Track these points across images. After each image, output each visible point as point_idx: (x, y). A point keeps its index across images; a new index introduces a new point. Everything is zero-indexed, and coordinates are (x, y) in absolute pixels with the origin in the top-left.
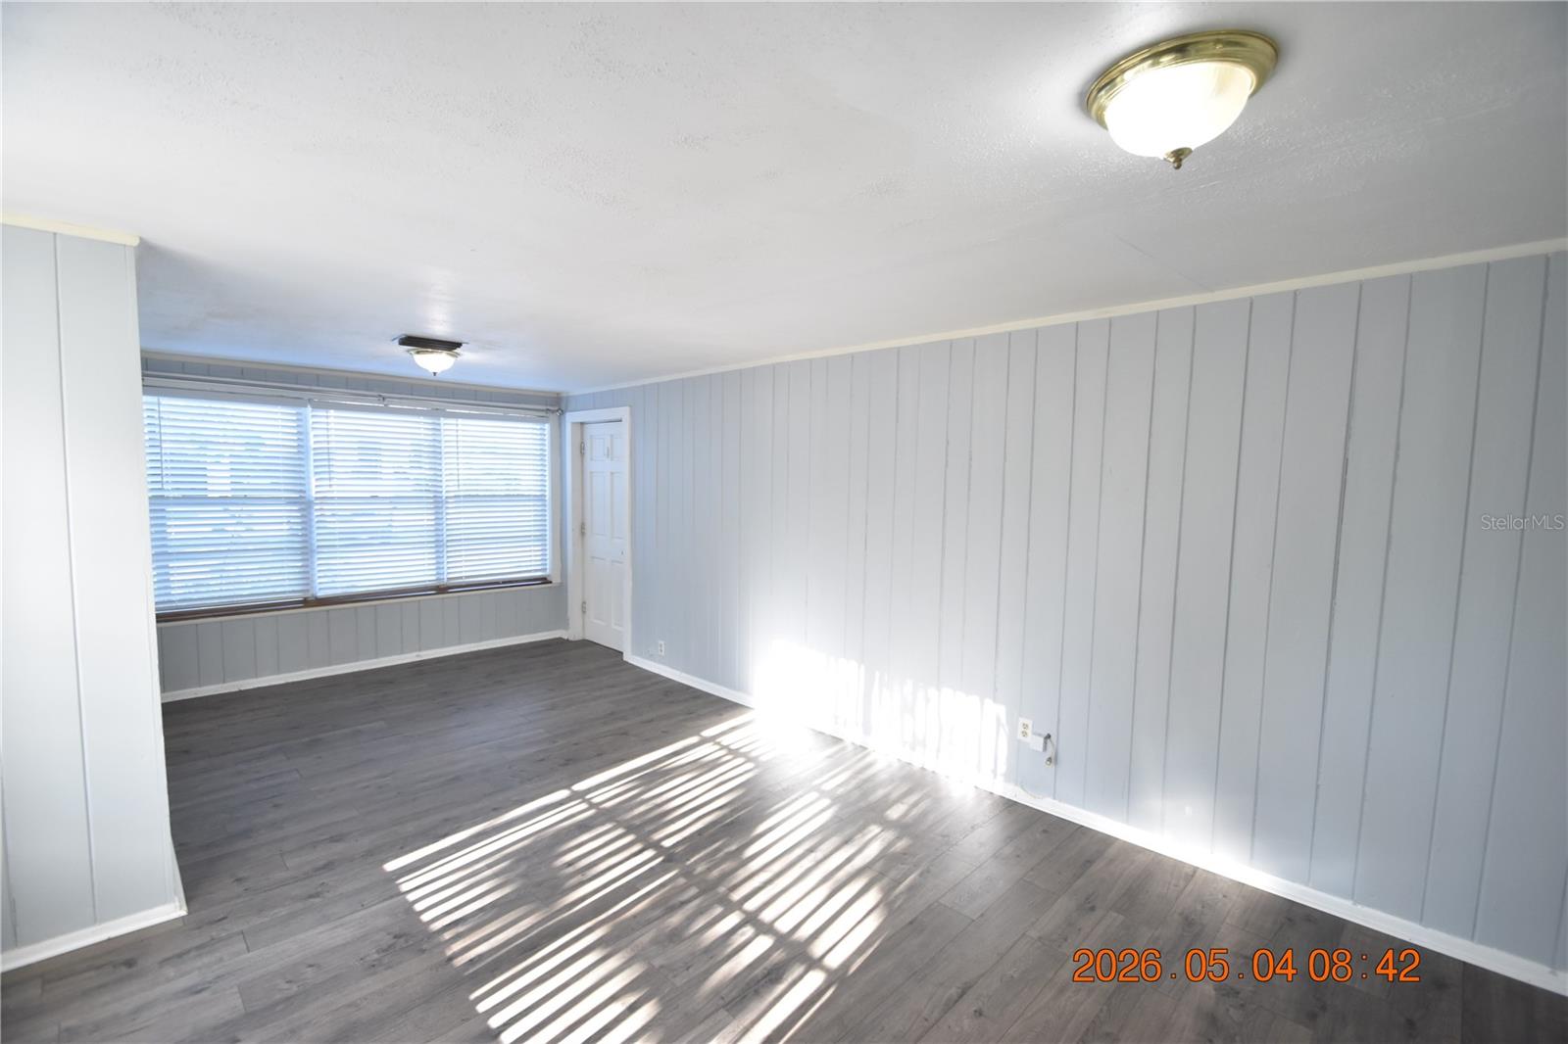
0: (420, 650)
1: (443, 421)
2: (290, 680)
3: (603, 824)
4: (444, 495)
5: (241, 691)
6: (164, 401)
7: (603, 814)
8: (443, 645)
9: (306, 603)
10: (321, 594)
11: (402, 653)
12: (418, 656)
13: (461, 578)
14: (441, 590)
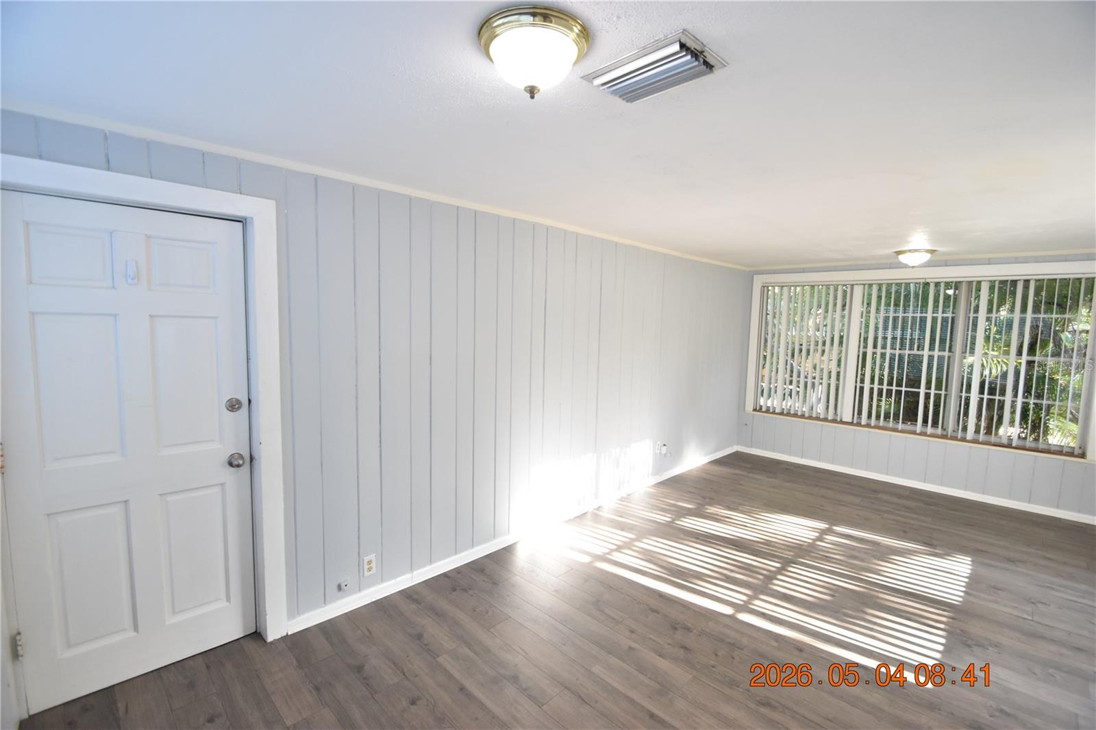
7: (762, 591)
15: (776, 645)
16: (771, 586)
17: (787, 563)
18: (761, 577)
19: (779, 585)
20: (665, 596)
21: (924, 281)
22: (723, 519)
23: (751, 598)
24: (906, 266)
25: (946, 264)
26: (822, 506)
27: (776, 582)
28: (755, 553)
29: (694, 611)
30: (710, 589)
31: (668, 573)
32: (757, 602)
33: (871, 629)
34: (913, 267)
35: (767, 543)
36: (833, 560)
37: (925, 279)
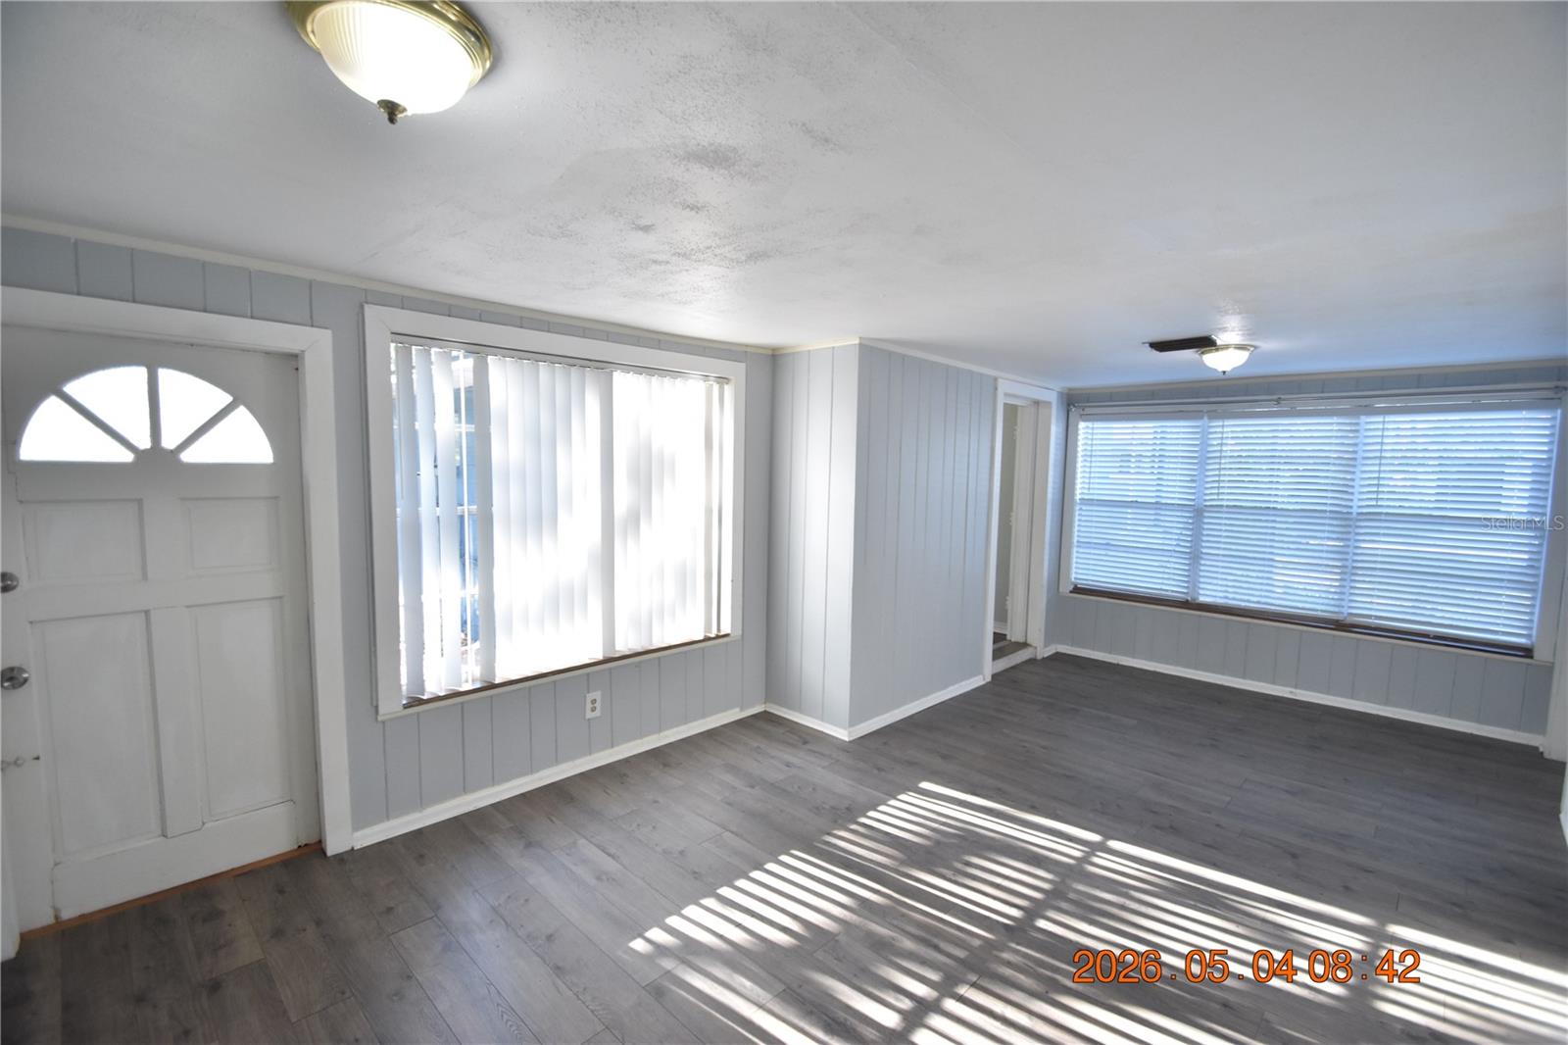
0: (1296, 687)
1: (1364, 419)
2: (1158, 670)
4: (1355, 510)
5: (1118, 665)
6: (1097, 425)
8: (1328, 692)
9: (1186, 604)
10: (1202, 599)
11: (1274, 683)
12: (1291, 692)
13: (1369, 616)
14: (1340, 626)
16: (1057, 879)
17: (1019, 931)
18: (1072, 896)
19: (1043, 878)
23: (1085, 860)
27: (1046, 886)
31: (1223, 900)
32: (1078, 854)
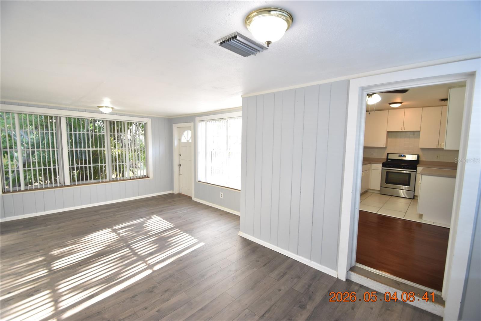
3: (144, 255)
7: (143, 259)
15: (175, 265)
16: (141, 255)
17: (128, 246)
18: (133, 256)
19: (142, 253)
20: (124, 290)
21: (93, 119)
22: (70, 252)
24: (102, 113)
25: (116, 114)
26: (94, 224)
27: (139, 253)
28: (113, 252)
29: (143, 282)
30: (130, 273)
32: (149, 262)
33: (177, 244)
34: (106, 114)
35: (109, 246)
36: (136, 236)
37: (94, 118)
